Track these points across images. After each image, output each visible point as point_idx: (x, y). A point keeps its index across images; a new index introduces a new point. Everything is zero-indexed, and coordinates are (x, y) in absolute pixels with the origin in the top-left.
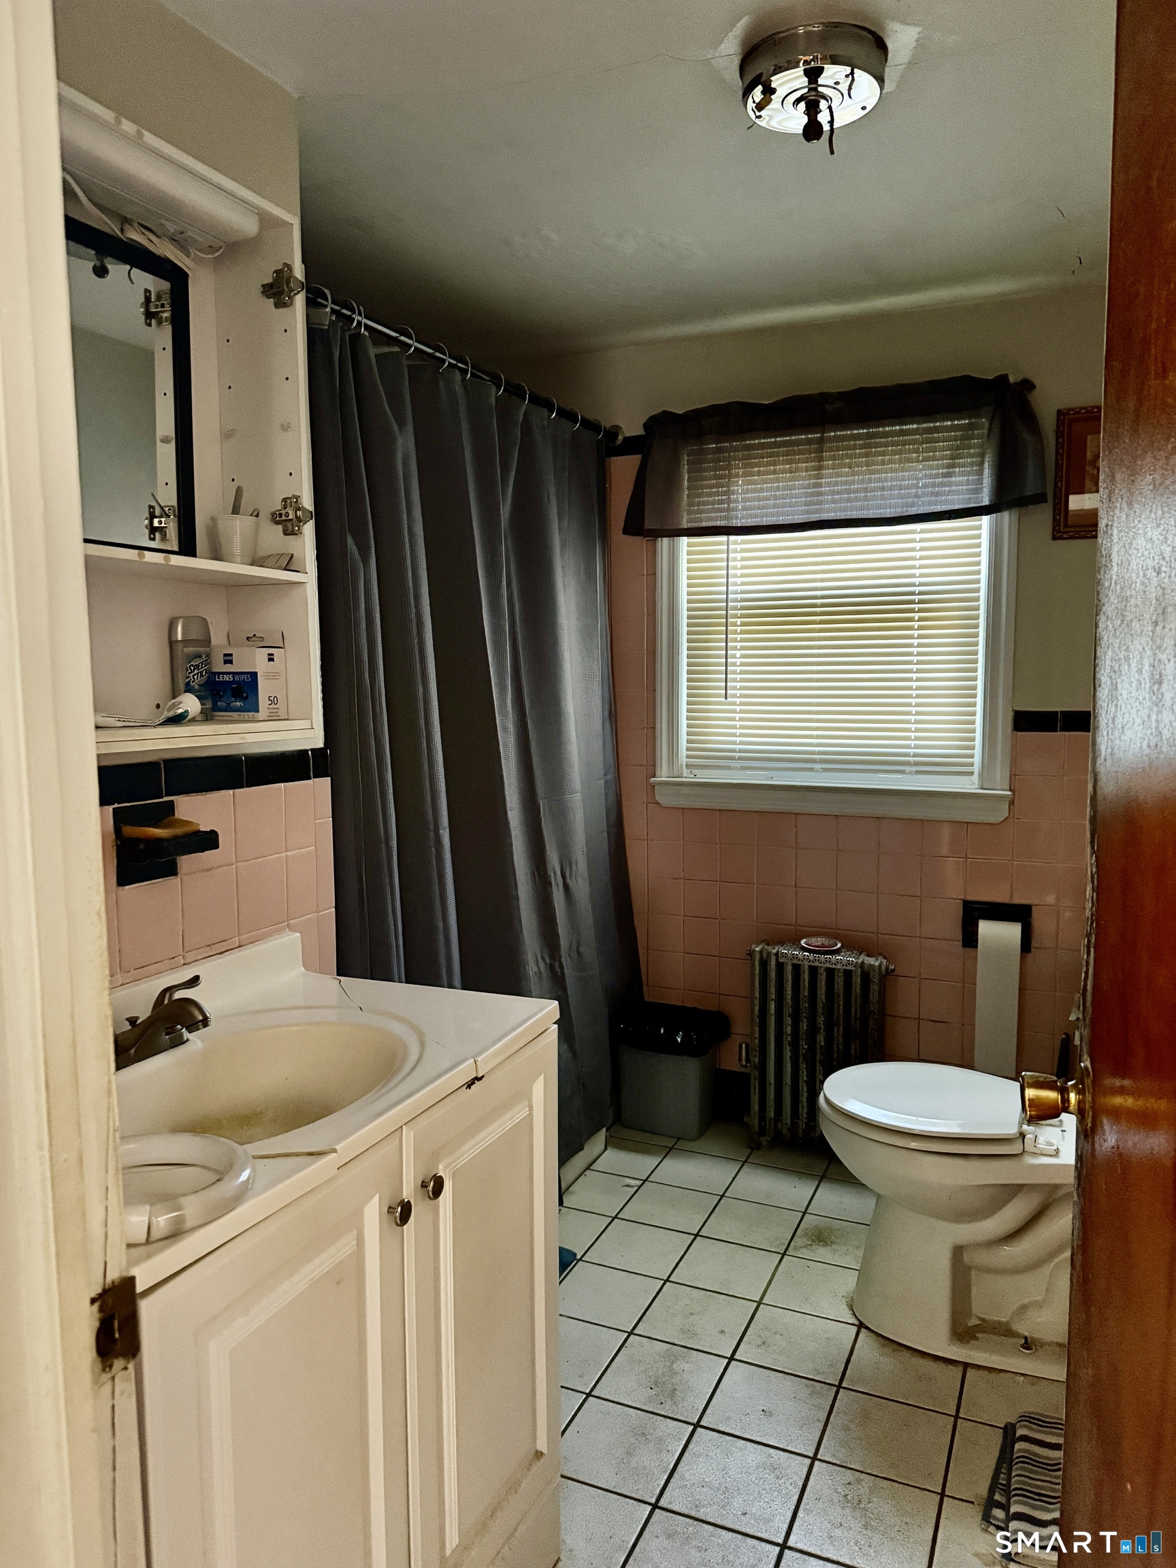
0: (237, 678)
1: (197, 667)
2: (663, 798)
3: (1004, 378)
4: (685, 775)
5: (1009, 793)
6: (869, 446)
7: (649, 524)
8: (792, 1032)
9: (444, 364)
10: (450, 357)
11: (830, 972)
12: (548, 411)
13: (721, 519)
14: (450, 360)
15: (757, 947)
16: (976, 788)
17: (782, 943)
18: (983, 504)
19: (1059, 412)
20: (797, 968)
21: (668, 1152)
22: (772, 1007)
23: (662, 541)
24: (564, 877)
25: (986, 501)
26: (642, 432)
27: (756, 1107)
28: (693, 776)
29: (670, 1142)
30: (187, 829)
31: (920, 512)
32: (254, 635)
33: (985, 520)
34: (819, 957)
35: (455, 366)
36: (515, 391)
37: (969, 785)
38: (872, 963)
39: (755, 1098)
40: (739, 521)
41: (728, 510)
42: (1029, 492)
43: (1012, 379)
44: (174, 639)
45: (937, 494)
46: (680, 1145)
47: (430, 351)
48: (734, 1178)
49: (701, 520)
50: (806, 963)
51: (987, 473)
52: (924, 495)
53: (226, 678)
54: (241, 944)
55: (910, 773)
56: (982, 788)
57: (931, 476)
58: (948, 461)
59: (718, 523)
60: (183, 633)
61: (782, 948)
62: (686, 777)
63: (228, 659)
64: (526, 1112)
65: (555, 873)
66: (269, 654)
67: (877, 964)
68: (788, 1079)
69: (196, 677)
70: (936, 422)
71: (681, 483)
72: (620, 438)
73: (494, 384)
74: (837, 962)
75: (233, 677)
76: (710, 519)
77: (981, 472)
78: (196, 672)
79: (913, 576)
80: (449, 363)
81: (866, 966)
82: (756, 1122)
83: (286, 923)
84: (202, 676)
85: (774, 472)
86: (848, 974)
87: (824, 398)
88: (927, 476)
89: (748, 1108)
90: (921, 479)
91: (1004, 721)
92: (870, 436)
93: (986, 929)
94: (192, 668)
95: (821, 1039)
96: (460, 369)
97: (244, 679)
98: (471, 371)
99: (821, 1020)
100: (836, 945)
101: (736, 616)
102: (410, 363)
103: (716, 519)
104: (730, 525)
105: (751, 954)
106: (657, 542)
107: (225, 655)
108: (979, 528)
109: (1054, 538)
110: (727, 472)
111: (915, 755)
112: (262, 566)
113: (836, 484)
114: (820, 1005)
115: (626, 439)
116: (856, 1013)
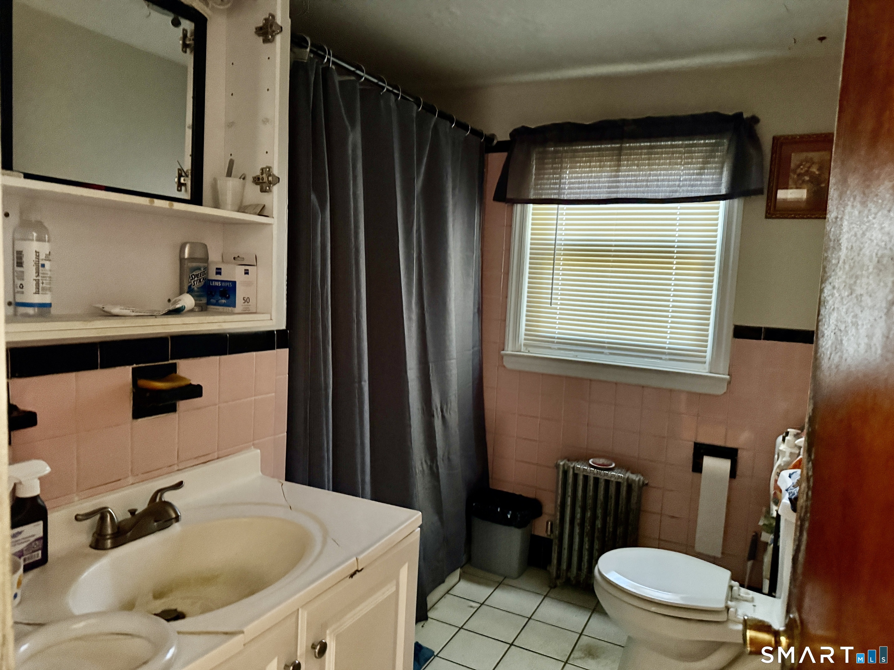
0: (223, 284)
1: (197, 276)
2: (509, 364)
3: (740, 114)
4: (522, 350)
5: (728, 377)
6: (651, 154)
7: (509, 196)
8: (580, 518)
9: (384, 89)
10: (388, 85)
11: (607, 482)
12: (450, 122)
13: (555, 194)
14: (388, 87)
15: (561, 461)
16: (707, 372)
17: (577, 460)
18: (722, 193)
19: (774, 138)
20: (586, 478)
21: (498, 585)
22: (569, 500)
23: (517, 206)
24: (442, 411)
25: (723, 191)
26: (508, 138)
27: (555, 561)
28: (527, 351)
29: (500, 579)
30: (183, 383)
31: (680, 196)
32: (238, 256)
33: (722, 204)
34: (600, 472)
35: (392, 92)
36: (430, 109)
37: (703, 370)
38: (634, 478)
39: (555, 556)
40: (565, 196)
41: (560, 189)
42: (753, 187)
43: (745, 116)
44: (182, 257)
45: (692, 186)
46: (506, 581)
47: (375, 81)
48: (538, 607)
49: (542, 195)
50: (592, 476)
51: (725, 174)
52: (684, 186)
53: (217, 284)
54: (220, 456)
55: (666, 360)
56: (711, 373)
57: (689, 174)
58: (701, 165)
59: (553, 197)
60: (190, 254)
61: (577, 464)
62: (523, 352)
63: (219, 272)
64: (394, 589)
65: (437, 409)
66: (245, 270)
67: (637, 479)
68: (576, 546)
69: (195, 283)
70: (694, 140)
71: (531, 171)
72: (495, 142)
73: (416, 103)
74: (613, 476)
75: (221, 283)
76: (548, 194)
77: (721, 173)
78: (196, 279)
79: (674, 236)
80: (387, 89)
81: (629, 481)
82: (555, 571)
83: (252, 443)
84: (200, 281)
85: (590, 167)
86: (618, 484)
87: (624, 122)
88: (686, 174)
89: (550, 562)
90: (683, 175)
91: (728, 331)
92: (651, 147)
93: (708, 462)
94: (193, 277)
95: (599, 524)
96: (395, 94)
97: (228, 285)
98: (401, 95)
99: (599, 512)
100: (611, 465)
101: (560, 255)
102: (362, 87)
103: (551, 194)
104: (560, 198)
105: (557, 466)
106: (514, 207)
107: (217, 269)
108: (718, 208)
109: (766, 217)
110: (560, 165)
111: (669, 349)
112: (244, 212)
113: (628, 176)
114: (599, 503)
115: (499, 143)
116: (622, 510)
